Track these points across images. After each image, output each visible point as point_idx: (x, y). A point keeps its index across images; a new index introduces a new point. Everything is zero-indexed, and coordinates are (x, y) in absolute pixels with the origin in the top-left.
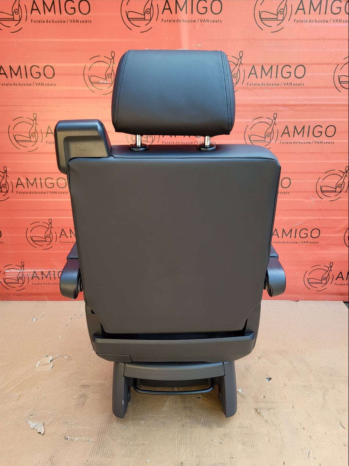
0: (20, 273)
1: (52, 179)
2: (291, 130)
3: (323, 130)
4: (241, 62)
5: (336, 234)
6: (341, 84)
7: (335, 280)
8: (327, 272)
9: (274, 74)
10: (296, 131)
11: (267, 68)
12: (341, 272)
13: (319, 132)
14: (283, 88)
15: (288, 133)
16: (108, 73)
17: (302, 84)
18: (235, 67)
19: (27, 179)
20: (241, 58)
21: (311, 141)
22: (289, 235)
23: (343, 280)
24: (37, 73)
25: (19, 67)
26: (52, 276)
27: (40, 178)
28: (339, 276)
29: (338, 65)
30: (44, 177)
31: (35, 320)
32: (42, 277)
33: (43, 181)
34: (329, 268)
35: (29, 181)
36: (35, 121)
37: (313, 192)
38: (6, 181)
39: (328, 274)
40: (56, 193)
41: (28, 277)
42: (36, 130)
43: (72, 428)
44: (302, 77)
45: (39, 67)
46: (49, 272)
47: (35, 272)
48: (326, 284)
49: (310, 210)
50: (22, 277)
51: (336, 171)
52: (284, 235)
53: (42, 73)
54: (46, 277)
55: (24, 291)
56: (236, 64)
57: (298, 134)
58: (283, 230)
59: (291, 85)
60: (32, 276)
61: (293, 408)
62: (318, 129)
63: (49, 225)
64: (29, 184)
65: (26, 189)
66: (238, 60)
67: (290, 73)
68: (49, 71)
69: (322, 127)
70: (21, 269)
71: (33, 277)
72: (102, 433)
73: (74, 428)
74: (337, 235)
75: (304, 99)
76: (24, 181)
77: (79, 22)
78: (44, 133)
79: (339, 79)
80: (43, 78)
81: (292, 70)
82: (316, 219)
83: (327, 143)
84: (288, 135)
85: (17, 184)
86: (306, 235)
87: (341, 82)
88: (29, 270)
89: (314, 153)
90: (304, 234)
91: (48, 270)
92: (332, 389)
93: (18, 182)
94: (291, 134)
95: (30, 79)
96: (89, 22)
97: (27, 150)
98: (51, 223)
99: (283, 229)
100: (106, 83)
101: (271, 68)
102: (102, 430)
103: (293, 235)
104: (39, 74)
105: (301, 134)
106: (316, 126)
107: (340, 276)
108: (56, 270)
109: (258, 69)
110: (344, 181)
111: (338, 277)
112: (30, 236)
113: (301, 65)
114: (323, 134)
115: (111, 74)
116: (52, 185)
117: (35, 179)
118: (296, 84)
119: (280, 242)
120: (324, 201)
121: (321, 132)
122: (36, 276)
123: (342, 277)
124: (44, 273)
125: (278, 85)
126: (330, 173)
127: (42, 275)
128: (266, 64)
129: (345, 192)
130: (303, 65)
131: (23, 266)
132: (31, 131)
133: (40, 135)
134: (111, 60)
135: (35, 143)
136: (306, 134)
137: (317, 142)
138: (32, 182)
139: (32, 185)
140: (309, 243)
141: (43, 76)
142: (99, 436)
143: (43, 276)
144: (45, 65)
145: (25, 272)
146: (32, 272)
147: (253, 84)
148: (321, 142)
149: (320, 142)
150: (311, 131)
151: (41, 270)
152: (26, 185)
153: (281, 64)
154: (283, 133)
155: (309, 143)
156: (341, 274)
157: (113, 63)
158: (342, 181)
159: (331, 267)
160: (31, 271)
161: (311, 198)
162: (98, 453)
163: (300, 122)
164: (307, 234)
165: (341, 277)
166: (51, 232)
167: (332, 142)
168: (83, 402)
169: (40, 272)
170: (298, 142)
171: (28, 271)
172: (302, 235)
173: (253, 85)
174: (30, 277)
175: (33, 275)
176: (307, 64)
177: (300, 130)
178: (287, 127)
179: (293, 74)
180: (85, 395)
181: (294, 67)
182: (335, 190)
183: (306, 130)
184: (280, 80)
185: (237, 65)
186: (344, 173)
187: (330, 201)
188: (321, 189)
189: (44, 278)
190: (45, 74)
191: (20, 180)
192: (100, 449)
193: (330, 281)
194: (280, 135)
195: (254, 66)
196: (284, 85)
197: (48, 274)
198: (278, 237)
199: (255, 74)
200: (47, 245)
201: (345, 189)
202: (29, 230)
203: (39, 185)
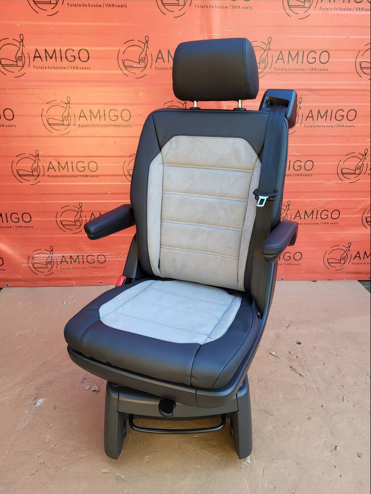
0: (49, 257)
1: (84, 163)
2: (315, 114)
3: (345, 114)
4: (270, 47)
5: (354, 215)
6: (362, 70)
7: (353, 259)
8: (346, 252)
9: (300, 60)
10: (319, 114)
11: (293, 54)
12: (358, 252)
13: (340, 116)
14: (308, 73)
15: (312, 117)
16: (142, 57)
17: (326, 70)
18: (264, 52)
19: (59, 163)
20: (269, 43)
21: (334, 125)
22: (311, 216)
23: (360, 259)
24: (71, 56)
25: (55, 51)
26: (81, 260)
27: (72, 162)
28: (357, 256)
29: (360, 51)
30: (75, 160)
31: (65, 303)
32: (71, 261)
33: (74, 165)
34: (347, 248)
35: (61, 165)
36: (68, 104)
37: (334, 174)
38: (38, 165)
39: (347, 254)
40: (87, 176)
41: (57, 261)
42: (69, 113)
44: (326, 63)
45: (74, 51)
46: (78, 256)
47: (63, 256)
48: (344, 263)
49: (331, 192)
50: (51, 262)
51: (357, 153)
52: (306, 216)
53: (77, 56)
54: (75, 262)
55: (52, 276)
56: (264, 50)
57: (322, 118)
58: (306, 212)
59: (316, 70)
60: (61, 260)
61: (324, 365)
62: (341, 113)
63: (79, 208)
64: (61, 168)
65: (58, 173)
66: (266, 46)
67: (315, 58)
68: (84, 55)
69: (344, 111)
70: (50, 253)
71: (62, 261)
74: (355, 216)
75: (327, 84)
76: (55, 164)
77: (115, 6)
78: (77, 116)
79: (360, 65)
80: (77, 62)
81: (317, 56)
82: (337, 200)
83: (348, 126)
84: (312, 119)
85: (49, 168)
86: (327, 216)
87: (362, 68)
88: (59, 255)
89: (336, 136)
90: (325, 215)
91: (77, 255)
93: (49, 166)
94: (315, 118)
95: (65, 63)
96: (125, 6)
97: (59, 133)
98: (81, 207)
99: (305, 211)
100: (140, 67)
101: (298, 53)
103: (315, 216)
104: (74, 57)
105: (324, 118)
106: (338, 110)
107: (358, 255)
108: (85, 254)
109: (285, 54)
110: (363, 163)
111: (356, 257)
112: (60, 220)
113: (325, 51)
114: (345, 118)
115: (145, 59)
116: (83, 169)
117: (67, 163)
118: (321, 70)
119: (302, 224)
120: (344, 183)
121: (343, 116)
122: (65, 260)
123: (360, 257)
124: (73, 258)
125: (304, 70)
126: (351, 155)
127: (71, 259)
128: (293, 50)
129: (364, 174)
130: (327, 51)
131: (52, 250)
132: (64, 114)
133: (73, 118)
134: (145, 44)
135: (68, 127)
136: (328, 118)
137: (339, 126)
138: (63, 165)
139: (63, 169)
140: (329, 224)
141: (77, 60)
143: (72, 260)
144: (80, 48)
145: (54, 257)
146: (61, 256)
147: (280, 69)
148: (342, 125)
149: (341, 125)
150: (334, 114)
151: (69, 255)
152: (57, 169)
153: (307, 50)
154: (308, 117)
155: (332, 126)
156: (358, 253)
157: (147, 47)
158: (361, 163)
159: (349, 247)
160: (60, 256)
161: (332, 180)
163: (324, 106)
164: (328, 215)
165: (359, 256)
166: (80, 216)
167: (353, 125)
169: (69, 256)
170: (321, 125)
171: (57, 256)
172: (323, 216)
173: (280, 70)
174: (59, 261)
175: (62, 259)
176: (331, 50)
177: (324, 114)
178: (311, 111)
179: (318, 60)
181: (319, 53)
182: (354, 172)
183: (329, 114)
184: (306, 66)
185: (265, 51)
186: (363, 156)
187: (350, 183)
188: (342, 171)
189: (73, 262)
190: (79, 58)
191: (52, 164)
193: (348, 261)
194: (304, 118)
195: (281, 51)
196: (310, 70)
197: (77, 259)
198: (301, 219)
199: (283, 59)
200: (77, 229)
201: (363, 172)
202: (59, 214)
203: (70, 169)
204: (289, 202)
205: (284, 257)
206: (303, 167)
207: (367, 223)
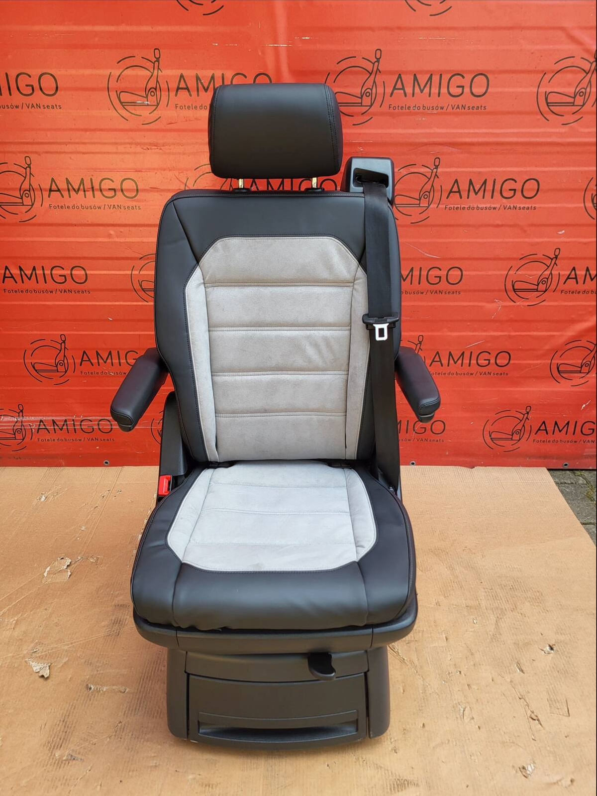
0: (16, 422)
1: (63, 269)
2: (464, 186)
3: (518, 186)
4: (379, 68)
5: (537, 360)
6: (550, 107)
7: (534, 434)
8: (521, 421)
9: (435, 90)
10: (471, 187)
11: (423, 80)
12: (544, 422)
13: (510, 190)
14: (450, 114)
15: (459, 192)
16: (150, 88)
17: (483, 108)
18: (369, 77)
19: (21, 269)
20: (378, 60)
21: (498, 206)
22: (460, 361)
23: (547, 433)
24: (27, 86)
26: (71, 428)
27: (43, 267)
28: (541, 428)
29: (545, 73)
30: (48, 264)
31: (43, 498)
32: (54, 429)
33: (47, 272)
34: (524, 415)
35: (24, 272)
36: (28, 169)
37: (499, 291)
39: (523, 425)
40: (71, 291)
41: (31, 429)
42: (30, 185)
43: (98, 672)
44: (483, 95)
45: (30, 76)
46: (66, 421)
47: (41, 421)
48: (519, 440)
49: (494, 321)
50: (21, 429)
51: (540, 255)
52: (452, 361)
53: (36, 86)
54: (61, 429)
55: (25, 451)
56: (369, 73)
57: (476, 194)
58: (450, 354)
59: (464, 109)
60: (37, 428)
61: (446, 640)
62: (510, 185)
63: (61, 344)
64: (24, 277)
65: (20, 285)
66: (372, 65)
67: (463, 87)
68: (48, 83)
69: (516, 182)
70: (19, 416)
71: (39, 429)
72: (145, 679)
73: (102, 672)
74: (539, 362)
75: (486, 133)
76: (15, 272)
79: (546, 99)
80: (38, 97)
81: (466, 82)
82: (506, 335)
83: (524, 208)
84: (459, 196)
85: (5, 277)
86: (487, 362)
87: (549, 104)
88: (33, 418)
89: (502, 225)
90: (485, 360)
91: (64, 418)
92: (512, 611)
93: (5, 274)
94: (464, 194)
95: (17, 98)
97: (17, 219)
98: (64, 342)
99: (450, 352)
100: (148, 105)
101: (430, 78)
102: (145, 674)
103: (466, 361)
104: (31, 87)
105: (481, 194)
106: (506, 180)
107: (543, 427)
108: (77, 418)
109: (408, 80)
110: (551, 273)
111: (539, 430)
112: (31, 363)
113: (482, 74)
114: (519, 193)
115: (156, 89)
116: (63, 279)
117: (34, 269)
118: (473, 107)
119: (445, 374)
120: (518, 306)
121: (515, 190)
122: (44, 427)
123: (546, 430)
124: (57, 423)
125: (442, 108)
126: (529, 259)
127: (54, 426)
128: (422, 72)
129: (554, 292)
131: (22, 411)
132: (22, 187)
133: (38, 193)
134: (154, 64)
135: (32, 207)
136: (488, 194)
137: (508, 207)
138: (29, 272)
139: (30, 279)
140: (492, 374)
141: (37, 92)
142: (140, 683)
143: (56, 427)
144: (40, 72)
145: (26, 422)
146: (38, 421)
147: (398, 106)
148: (514, 206)
149: (512, 206)
150: (498, 187)
151: (51, 418)
152: (19, 279)
153: (448, 72)
154: (451, 192)
155: (495, 208)
156: (543, 424)
157: (159, 68)
158: (548, 272)
159: (528, 413)
160: (34, 420)
161: (497, 301)
162: (137, 710)
163: (480, 173)
164: (489, 360)
165: (544, 429)
166: (65, 356)
167: (533, 206)
168: (118, 632)
169: (50, 420)
170: (475, 206)
171: (31, 420)
172: (481, 362)
173: (400, 108)
174: (34, 429)
175: (40, 425)
176: (493, 72)
177: (480, 186)
178: (456, 181)
179: (467, 90)
180: (120, 621)
181: (469, 77)
182: (536, 287)
183: (489, 186)
184: (446, 100)
185: (371, 74)
186: (552, 259)
187: (528, 306)
188: (513, 286)
189: (58, 431)
190: (41, 89)
191: (9, 270)
192: (140, 704)
193: (526, 436)
194: (445, 195)
195: (400, 74)
196: (453, 109)
197: (64, 425)
198: (442, 366)
199: (403, 89)
200: (60, 377)
201: (553, 287)
202: (29, 353)
203: (41, 279)
204: (421, 337)
205: (414, 428)
206: (444, 279)
207: (559, 373)
